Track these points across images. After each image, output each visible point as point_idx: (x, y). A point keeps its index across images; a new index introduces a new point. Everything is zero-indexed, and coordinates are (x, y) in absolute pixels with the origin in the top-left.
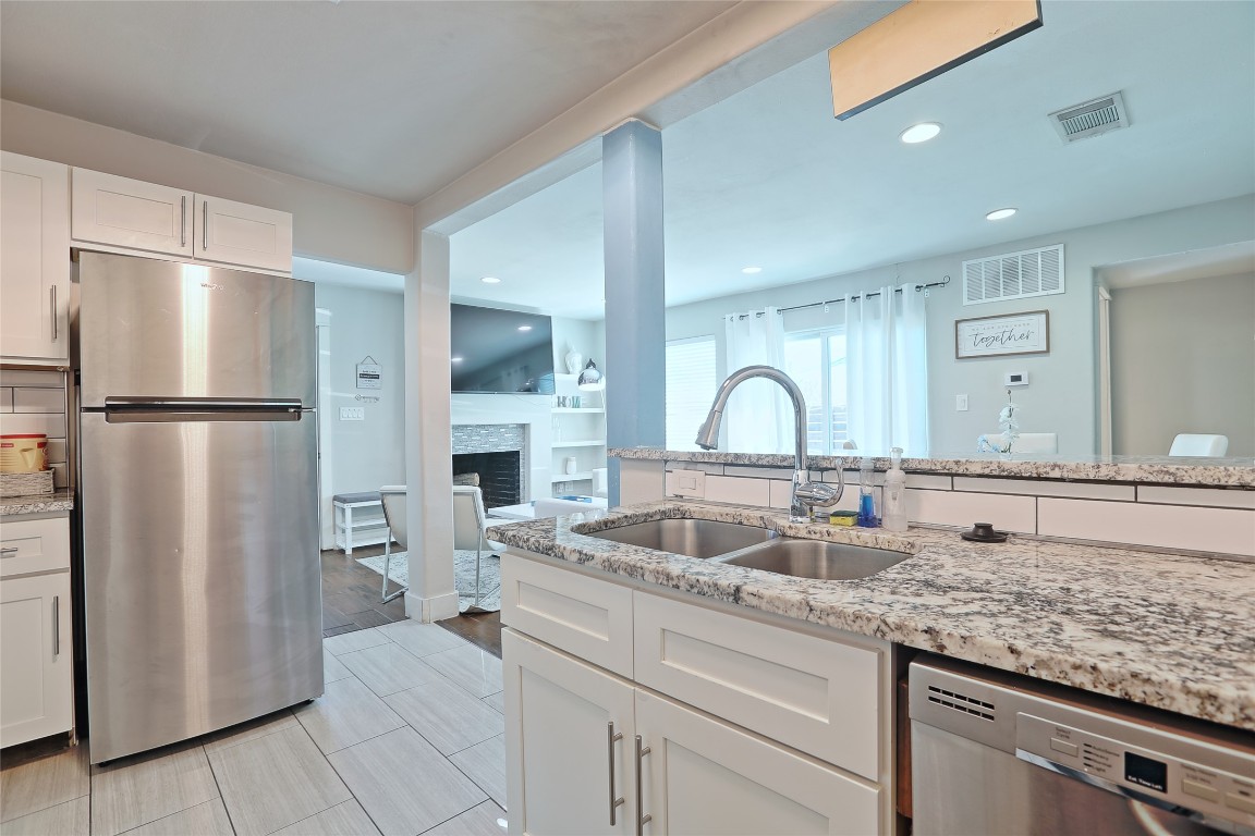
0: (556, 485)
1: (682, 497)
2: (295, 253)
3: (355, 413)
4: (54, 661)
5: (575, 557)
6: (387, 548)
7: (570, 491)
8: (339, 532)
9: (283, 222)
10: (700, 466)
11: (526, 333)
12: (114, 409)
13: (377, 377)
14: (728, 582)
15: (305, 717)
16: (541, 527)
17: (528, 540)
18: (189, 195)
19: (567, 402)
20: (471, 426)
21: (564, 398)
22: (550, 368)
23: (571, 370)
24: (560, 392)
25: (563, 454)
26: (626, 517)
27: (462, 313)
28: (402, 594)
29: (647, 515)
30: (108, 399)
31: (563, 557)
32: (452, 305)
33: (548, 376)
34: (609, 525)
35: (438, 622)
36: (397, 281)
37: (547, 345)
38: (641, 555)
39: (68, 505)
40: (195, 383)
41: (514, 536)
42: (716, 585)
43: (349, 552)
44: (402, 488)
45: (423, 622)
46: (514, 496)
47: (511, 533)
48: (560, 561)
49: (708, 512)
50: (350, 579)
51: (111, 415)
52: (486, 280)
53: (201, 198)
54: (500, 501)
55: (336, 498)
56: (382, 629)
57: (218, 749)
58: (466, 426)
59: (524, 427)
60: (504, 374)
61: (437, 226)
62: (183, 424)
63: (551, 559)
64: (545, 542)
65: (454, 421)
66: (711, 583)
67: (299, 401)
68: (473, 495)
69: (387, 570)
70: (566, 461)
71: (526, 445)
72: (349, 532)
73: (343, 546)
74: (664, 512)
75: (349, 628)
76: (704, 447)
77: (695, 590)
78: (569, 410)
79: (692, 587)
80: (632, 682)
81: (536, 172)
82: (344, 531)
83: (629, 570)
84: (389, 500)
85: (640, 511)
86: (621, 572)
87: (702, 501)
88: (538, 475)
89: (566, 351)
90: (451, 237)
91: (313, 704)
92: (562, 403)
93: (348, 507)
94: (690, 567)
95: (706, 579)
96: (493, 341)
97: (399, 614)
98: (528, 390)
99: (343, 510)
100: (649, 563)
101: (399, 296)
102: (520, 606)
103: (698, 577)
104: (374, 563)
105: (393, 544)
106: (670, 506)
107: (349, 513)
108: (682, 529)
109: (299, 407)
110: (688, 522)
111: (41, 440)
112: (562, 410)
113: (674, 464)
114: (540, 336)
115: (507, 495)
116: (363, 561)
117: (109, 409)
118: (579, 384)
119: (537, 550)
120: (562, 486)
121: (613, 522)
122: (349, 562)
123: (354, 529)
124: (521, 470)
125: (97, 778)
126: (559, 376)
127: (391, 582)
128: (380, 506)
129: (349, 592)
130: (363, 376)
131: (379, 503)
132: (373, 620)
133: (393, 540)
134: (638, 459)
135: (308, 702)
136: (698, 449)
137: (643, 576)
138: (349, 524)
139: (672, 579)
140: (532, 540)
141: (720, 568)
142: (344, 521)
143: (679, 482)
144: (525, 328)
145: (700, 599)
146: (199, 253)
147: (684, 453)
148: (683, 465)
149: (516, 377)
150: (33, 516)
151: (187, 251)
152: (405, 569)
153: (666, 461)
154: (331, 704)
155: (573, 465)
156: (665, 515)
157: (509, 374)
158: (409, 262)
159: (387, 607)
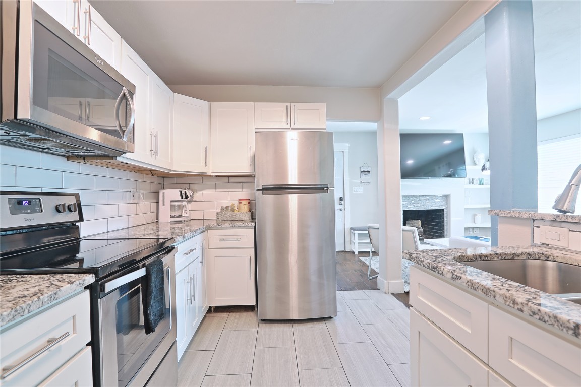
0: (467, 229)
1: (548, 245)
2: (327, 120)
3: (360, 190)
4: (250, 279)
5: (450, 275)
6: (371, 254)
7: (476, 233)
8: (352, 244)
9: (323, 108)
10: (563, 225)
11: (449, 145)
12: (265, 190)
13: (369, 172)
14: (568, 318)
15: (329, 323)
16: (434, 255)
17: (423, 260)
18: (289, 104)
19: (475, 182)
20: (416, 196)
21: (473, 180)
22: (463, 162)
23: (477, 163)
24: (470, 175)
25: (473, 212)
26: (497, 254)
27: (406, 138)
28: (376, 277)
29: (514, 255)
30: (263, 186)
31: (442, 274)
32: (401, 134)
33: (463, 167)
34: (483, 258)
35: (393, 294)
36: (373, 126)
37: (461, 151)
38: (497, 283)
39: (253, 224)
40: (293, 179)
41: (416, 258)
42: (556, 317)
43: (356, 253)
44: (377, 226)
45: (385, 293)
46: (441, 233)
47: (415, 256)
48: (441, 276)
49: (570, 258)
50: (357, 266)
51: (264, 192)
52: (422, 119)
53: (293, 104)
54: (433, 236)
55: (351, 228)
56: (366, 292)
57: (297, 327)
58: (414, 196)
59: (447, 197)
60: (436, 168)
61: (391, 95)
62: (290, 195)
63: (436, 274)
64: (433, 264)
65: (402, 193)
66: (551, 315)
67: (327, 185)
68: (413, 232)
69: (370, 264)
70: (474, 216)
71: (448, 207)
72: (356, 244)
73: (354, 250)
74: (529, 254)
75: (352, 288)
76: (560, 211)
77: (537, 317)
78: (476, 186)
79: (534, 313)
80: (487, 365)
81: (442, 52)
82: (354, 244)
83: (484, 290)
84: (372, 231)
85: (508, 251)
86: (480, 291)
87: (566, 250)
88: (455, 223)
89: (474, 152)
90: (399, 99)
91: (333, 319)
92: (471, 182)
93: (356, 233)
94: (535, 298)
95: (547, 310)
96: (429, 150)
97: (375, 287)
98: (450, 176)
99: (354, 234)
100: (500, 289)
101: (374, 134)
102: (420, 298)
103: (539, 308)
104: (365, 260)
105: (374, 252)
106: (536, 250)
107: (356, 235)
108: (543, 269)
109: (328, 187)
110: (550, 264)
111: (248, 201)
112: (471, 186)
113: (542, 222)
114: (457, 145)
115: (437, 233)
116: (362, 259)
117: (264, 190)
118: (482, 170)
119: (428, 267)
120: (471, 230)
121: (486, 256)
122: (356, 259)
123: (359, 243)
124: (445, 220)
125: (260, 325)
126: (469, 166)
127: (372, 270)
128: (367, 233)
129: (354, 272)
130: (363, 172)
131: (367, 232)
132: (363, 287)
133: (373, 250)
134: (511, 217)
135: (330, 318)
136: (556, 212)
137: (495, 297)
138: (356, 241)
139: (517, 304)
140: (426, 261)
141: (564, 304)
142: (354, 239)
143: (544, 235)
144: (447, 142)
145: (541, 323)
146: (293, 127)
147: (549, 215)
148: (549, 223)
149: (444, 170)
150: (240, 227)
151: (288, 126)
152: (378, 266)
153: (534, 220)
154: (339, 321)
155: (479, 218)
156: (530, 256)
157: (439, 168)
158: (378, 117)
159: (369, 282)
